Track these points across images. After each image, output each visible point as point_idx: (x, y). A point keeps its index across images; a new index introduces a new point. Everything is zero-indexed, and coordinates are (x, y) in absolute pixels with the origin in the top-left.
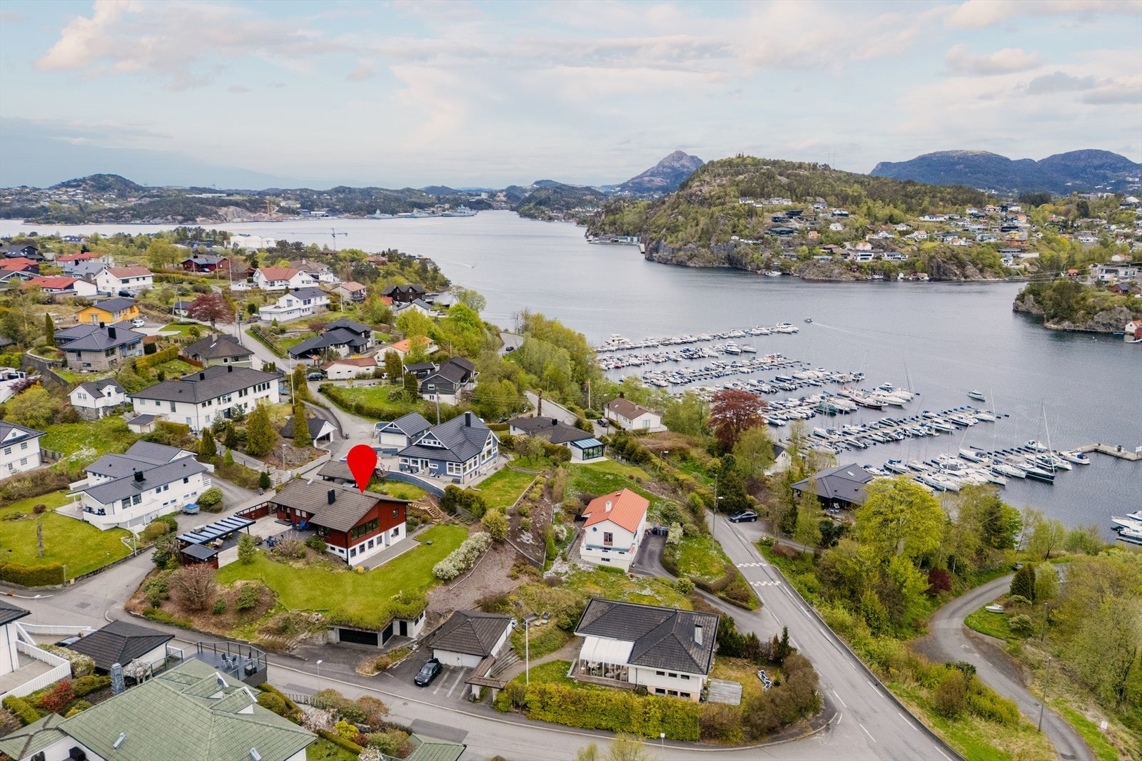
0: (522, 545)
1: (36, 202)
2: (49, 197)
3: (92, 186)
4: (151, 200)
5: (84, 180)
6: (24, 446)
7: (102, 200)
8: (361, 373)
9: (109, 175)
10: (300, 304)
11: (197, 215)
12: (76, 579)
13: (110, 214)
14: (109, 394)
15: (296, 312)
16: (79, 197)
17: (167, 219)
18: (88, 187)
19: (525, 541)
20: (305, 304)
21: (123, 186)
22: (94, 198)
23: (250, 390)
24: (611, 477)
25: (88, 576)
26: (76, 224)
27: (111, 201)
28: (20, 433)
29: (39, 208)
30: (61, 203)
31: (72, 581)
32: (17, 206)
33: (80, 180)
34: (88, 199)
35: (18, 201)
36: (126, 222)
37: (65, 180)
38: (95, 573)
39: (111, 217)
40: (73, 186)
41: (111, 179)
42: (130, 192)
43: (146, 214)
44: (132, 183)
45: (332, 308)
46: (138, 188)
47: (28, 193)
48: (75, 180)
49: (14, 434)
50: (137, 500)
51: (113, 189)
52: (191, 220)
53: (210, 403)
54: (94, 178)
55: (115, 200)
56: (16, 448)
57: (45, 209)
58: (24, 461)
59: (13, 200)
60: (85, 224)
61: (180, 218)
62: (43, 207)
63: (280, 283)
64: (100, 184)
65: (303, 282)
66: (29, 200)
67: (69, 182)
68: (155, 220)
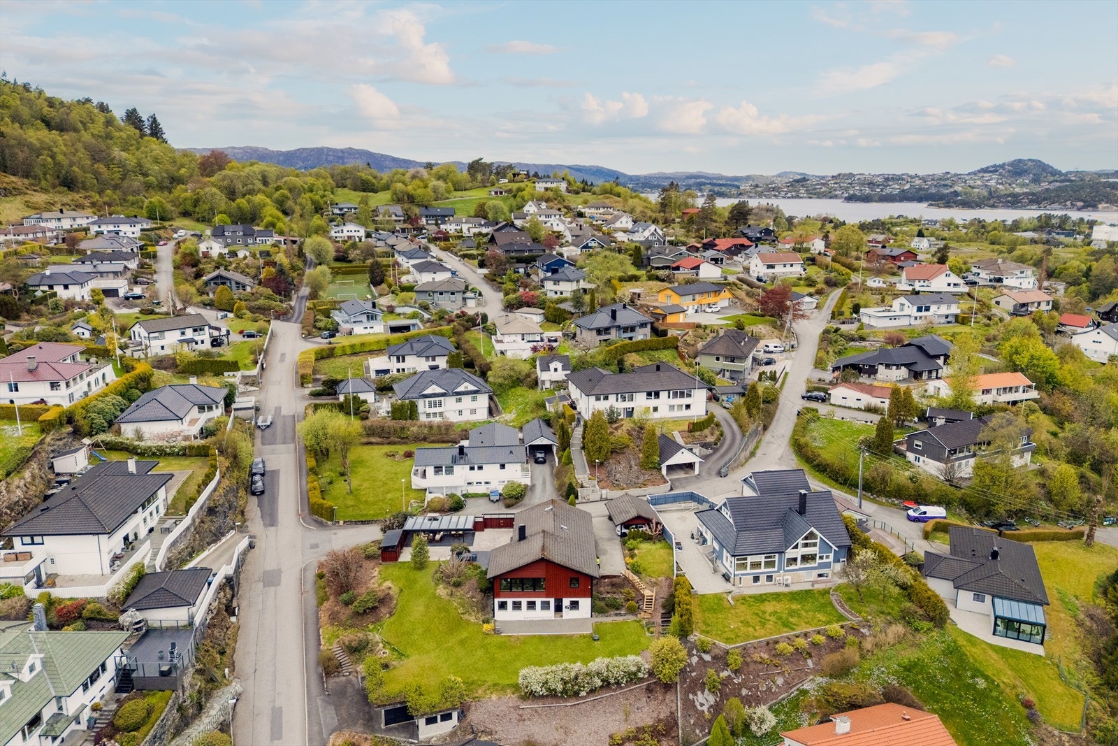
0: (689, 706)
1: (951, 187)
2: (965, 182)
3: (1009, 171)
4: (1062, 184)
5: (1002, 166)
6: (475, 399)
7: (1014, 185)
8: (873, 405)
9: (1030, 160)
10: (913, 311)
11: (1100, 201)
12: (345, 522)
13: (1009, 199)
14: (556, 370)
15: (902, 318)
16: (993, 183)
17: (1065, 205)
18: (1004, 172)
19: (697, 704)
20: (920, 309)
21: (1040, 170)
22: (1006, 183)
23: (663, 395)
24: (981, 684)
25: (356, 523)
26: (973, 208)
27: (1024, 185)
28: (472, 388)
29: (951, 193)
30: (973, 188)
31: (341, 522)
32: (933, 190)
33: (998, 166)
34: (1001, 184)
35: (936, 186)
36: (1023, 207)
37: (984, 166)
38: (363, 523)
39: (1009, 202)
40: (991, 172)
41: (1030, 163)
42: (1045, 177)
43: (1045, 199)
44: (1051, 167)
45: (960, 319)
46: (1055, 173)
47: (948, 179)
48: (995, 166)
49: (467, 387)
50: (450, 470)
51: (1029, 173)
52: (1091, 206)
53: (606, 398)
54: (1012, 164)
55: (1028, 185)
56: (467, 399)
57: (956, 194)
58: (473, 411)
59: (931, 185)
60: (981, 208)
61: (1080, 204)
62: (955, 191)
63: (922, 283)
64: (1017, 169)
65: (949, 285)
66: (945, 185)
67: (988, 167)
68: (1052, 206)
